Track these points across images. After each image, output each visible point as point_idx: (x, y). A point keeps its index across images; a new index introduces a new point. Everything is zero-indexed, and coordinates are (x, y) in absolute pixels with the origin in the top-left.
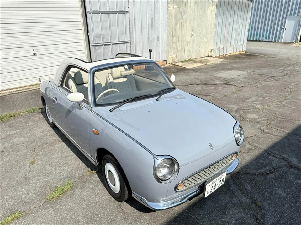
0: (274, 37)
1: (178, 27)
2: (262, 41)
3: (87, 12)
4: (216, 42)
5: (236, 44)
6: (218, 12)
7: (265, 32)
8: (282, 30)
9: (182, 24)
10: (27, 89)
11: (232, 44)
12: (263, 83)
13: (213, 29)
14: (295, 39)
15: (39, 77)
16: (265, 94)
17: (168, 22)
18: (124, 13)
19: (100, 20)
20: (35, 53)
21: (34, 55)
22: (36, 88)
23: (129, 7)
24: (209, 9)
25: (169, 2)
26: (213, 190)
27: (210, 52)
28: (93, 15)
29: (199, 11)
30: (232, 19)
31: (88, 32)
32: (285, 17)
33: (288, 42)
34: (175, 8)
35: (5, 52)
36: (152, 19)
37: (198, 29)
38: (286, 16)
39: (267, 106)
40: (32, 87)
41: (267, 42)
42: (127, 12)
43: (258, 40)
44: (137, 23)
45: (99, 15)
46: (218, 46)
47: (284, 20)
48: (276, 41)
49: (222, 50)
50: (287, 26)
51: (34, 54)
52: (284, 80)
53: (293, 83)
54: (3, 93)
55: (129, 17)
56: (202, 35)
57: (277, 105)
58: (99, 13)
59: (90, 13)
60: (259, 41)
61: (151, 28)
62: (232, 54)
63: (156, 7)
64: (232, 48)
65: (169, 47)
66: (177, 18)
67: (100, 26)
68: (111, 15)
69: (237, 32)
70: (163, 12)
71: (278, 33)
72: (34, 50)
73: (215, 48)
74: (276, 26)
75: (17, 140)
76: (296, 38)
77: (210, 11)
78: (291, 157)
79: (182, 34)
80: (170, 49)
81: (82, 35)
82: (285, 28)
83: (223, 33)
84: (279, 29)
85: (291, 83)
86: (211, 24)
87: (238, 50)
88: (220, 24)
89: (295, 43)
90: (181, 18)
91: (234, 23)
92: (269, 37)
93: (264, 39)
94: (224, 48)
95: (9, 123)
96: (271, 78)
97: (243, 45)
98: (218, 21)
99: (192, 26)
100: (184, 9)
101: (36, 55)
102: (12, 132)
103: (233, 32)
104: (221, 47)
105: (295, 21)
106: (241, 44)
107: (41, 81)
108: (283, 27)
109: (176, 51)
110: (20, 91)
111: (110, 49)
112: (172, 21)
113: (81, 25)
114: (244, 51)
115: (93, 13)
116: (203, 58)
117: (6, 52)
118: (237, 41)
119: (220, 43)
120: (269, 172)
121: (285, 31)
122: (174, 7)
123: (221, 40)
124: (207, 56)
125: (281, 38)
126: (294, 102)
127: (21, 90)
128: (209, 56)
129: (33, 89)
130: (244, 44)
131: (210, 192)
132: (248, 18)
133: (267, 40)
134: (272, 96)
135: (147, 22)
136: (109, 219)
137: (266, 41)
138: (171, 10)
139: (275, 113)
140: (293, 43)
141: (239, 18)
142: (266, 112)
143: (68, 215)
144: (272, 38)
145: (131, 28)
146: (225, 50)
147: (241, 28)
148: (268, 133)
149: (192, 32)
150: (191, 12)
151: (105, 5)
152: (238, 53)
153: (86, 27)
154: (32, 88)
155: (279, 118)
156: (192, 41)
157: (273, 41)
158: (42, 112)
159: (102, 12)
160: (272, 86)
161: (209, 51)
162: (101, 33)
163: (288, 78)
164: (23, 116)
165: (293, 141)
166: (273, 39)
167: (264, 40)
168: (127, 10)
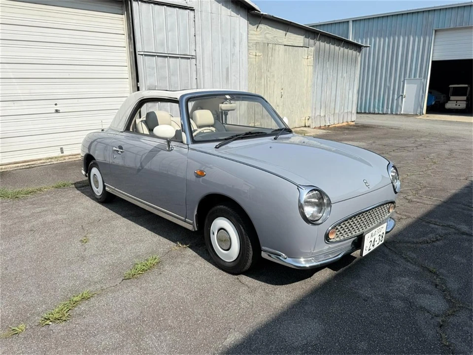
0: (390, 107)
1: (263, 83)
2: (374, 113)
3: (137, 53)
4: (314, 107)
5: (342, 111)
6: (316, 65)
7: (377, 101)
8: (400, 98)
9: (268, 79)
10: (42, 163)
11: (337, 111)
12: (393, 154)
13: (310, 88)
14: (419, 110)
15: (61, 147)
16: (399, 165)
17: (249, 75)
18: (189, 58)
19: (155, 66)
20: (58, 109)
21: (55, 112)
22: (56, 162)
23: (195, 50)
24: (303, 59)
25: (250, 47)
26: (372, 249)
27: (307, 120)
28: (146, 57)
29: (291, 61)
30: (335, 75)
31: (138, 81)
32: (402, 79)
33: (410, 113)
34: (259, 56)
35: (13, 105)
36: (227, 69)
37: (290, 87)
38: (404, 77)
39: (406, 175)
40: (49, 160)
41: (381, 114)
42: (193, 57)
43: (367, 112)
44: (206, 74)
45: (154, 58)
46: (318, 114)
47: (402, 83)
48: (394, 113)
49: (323, 118)
50: (406, 92)
51: (57, 111)
52: (419, 150)
53: (432, 153)
54: (4, 169)
55: (196, 65)
56: (296, 96)
57: (420, 174)
58: (155, 56)
59: (142, 55)
60: (370, 113)
61: (225, 81)
62: (337, 125)
63: (233, 53)
64: (337, 117)
65: (251, 110)
66: (261, 69)
67: (156, 75)
68: (171, 59)
69: (343, 94)
70: (242, 60)
71: (395, 101)
72: (56, 104)
73: (314, 115)
74: (391, 92)
75: (50, 218)
76: (421, 108)
77: (305, 62)
78: (459, 224)
79: (268, 92)
80: (251, 113)
81: (128, 86)
82: (404, 94)
83: (323, 95)
84: (396, 96)
85: (430, 153)
86: (307, 81)
87: (345, 121)
88: (319, 81)
89: (420, 115)
90: (266, 70)
91: (338, 80)
92: (383, 107)
93: (376, 110)
94: (326, 116)
95: (28, 200)
96: (400, 149)
97: (351, 113)
98: (316, 77)
99: (281, 83)
100: (271, 58)
101: (59, 112)
102: (38, 210)
103: (337, 94)
104: (322, 115)
105: (416, 85)
106: (349, 111)
107: (64, 152)
108: (401, 94)
109: (260, 117)
110: (33, 166)
111: (169, 108)
112: (254, 73)
113: (126, 72)
114: (353, 122)
115: (145, 55)
116: (298, 129)
117: (15, 105)
118: (343, 107)
119: (321, 108)
120: (435, 240)
121: (404, 99)
122: (257, 55)
123: (321, 105)
124: (303, 127)
125: (399, 109)
126: (442, 172)
127: (33, 164)
128: (305, 126)
129: (52, 163)
130: (353, 112)
131: (369, 250)
132: (357, 75)
133: (380, 112)
134: (409, 167)
135: (220, 72)
136: (228, 294)
137: (379, 114)
138: (253, 58)
139: (420, 183)
140: (417, 115)
141: (345, 75)
142: (407, 181)
143: (164, 292)
144: (388, 108)
145: (198, 79)
146: (327, 119)
147: (348, 88)
148: (418, 202)
149: (282, 91)
150: (279, 63)
151: (162, 45)
152: (345, 124)
153: (135, 74)
154: (50, 162)
155: (428, 187)
156: (281, 104)
157: (389, 113)
158: (76, 188)
159: (158, 54)
160: (406, 157)
161: (305, 120)
162: (156, 84)
163: (424, 149)
164: (49, 193)
165: (455, 209)
166: (389, 110)
167: (376, 112)
168: (194, 54)
